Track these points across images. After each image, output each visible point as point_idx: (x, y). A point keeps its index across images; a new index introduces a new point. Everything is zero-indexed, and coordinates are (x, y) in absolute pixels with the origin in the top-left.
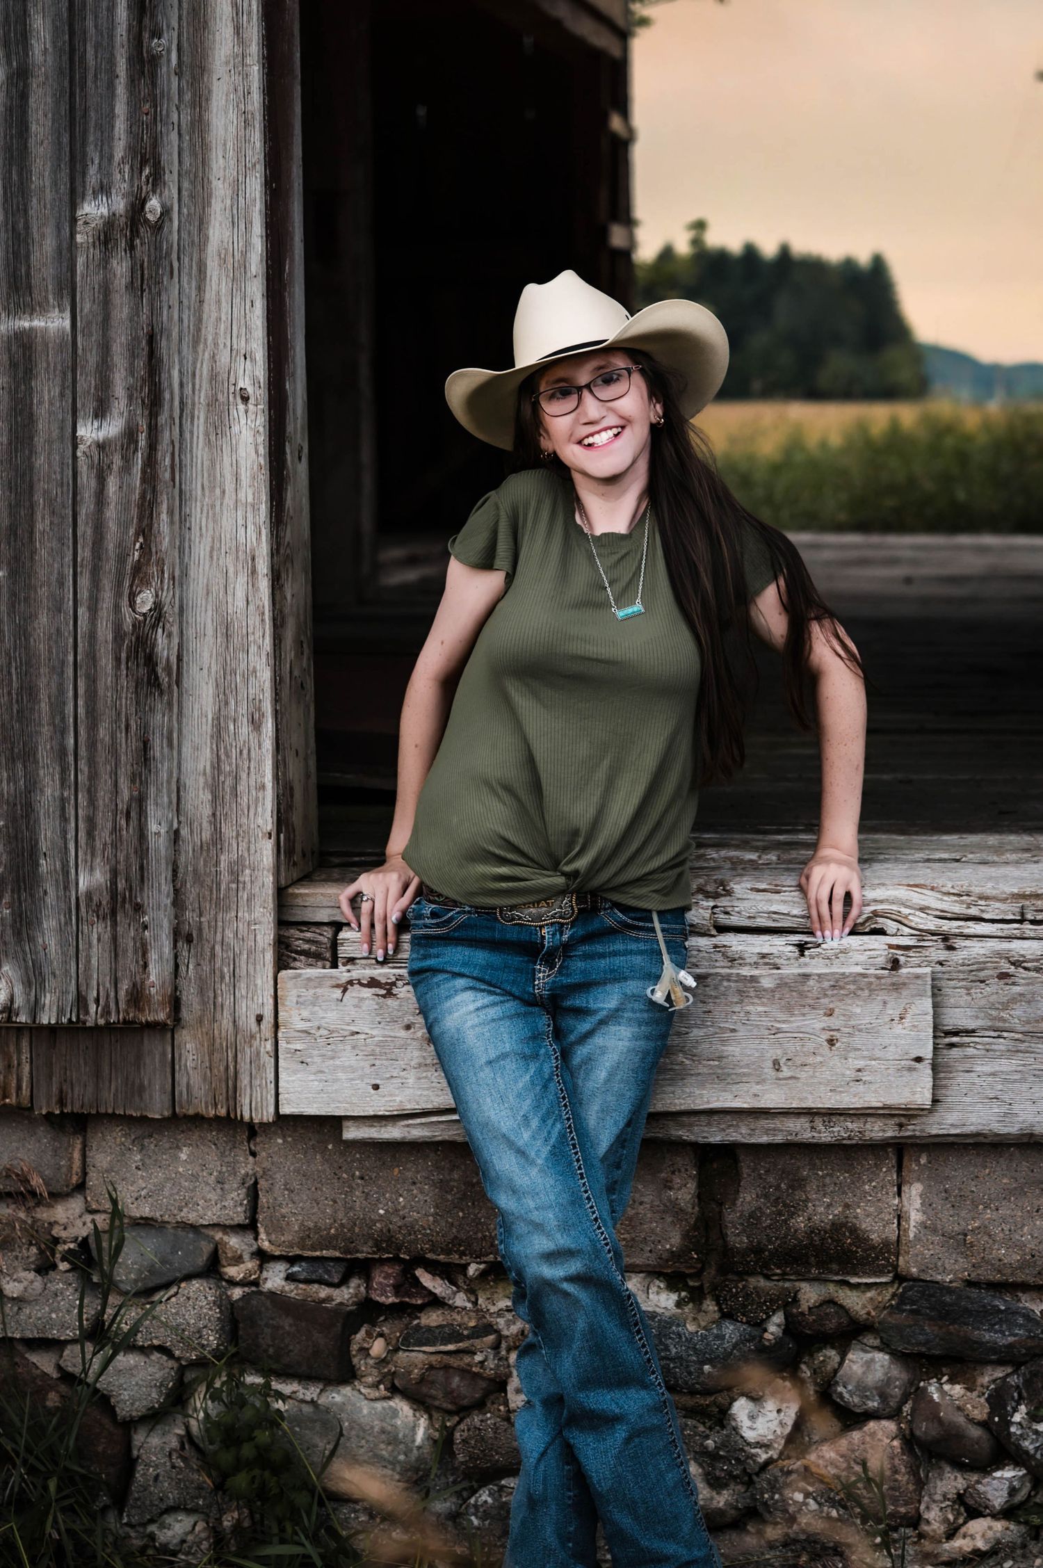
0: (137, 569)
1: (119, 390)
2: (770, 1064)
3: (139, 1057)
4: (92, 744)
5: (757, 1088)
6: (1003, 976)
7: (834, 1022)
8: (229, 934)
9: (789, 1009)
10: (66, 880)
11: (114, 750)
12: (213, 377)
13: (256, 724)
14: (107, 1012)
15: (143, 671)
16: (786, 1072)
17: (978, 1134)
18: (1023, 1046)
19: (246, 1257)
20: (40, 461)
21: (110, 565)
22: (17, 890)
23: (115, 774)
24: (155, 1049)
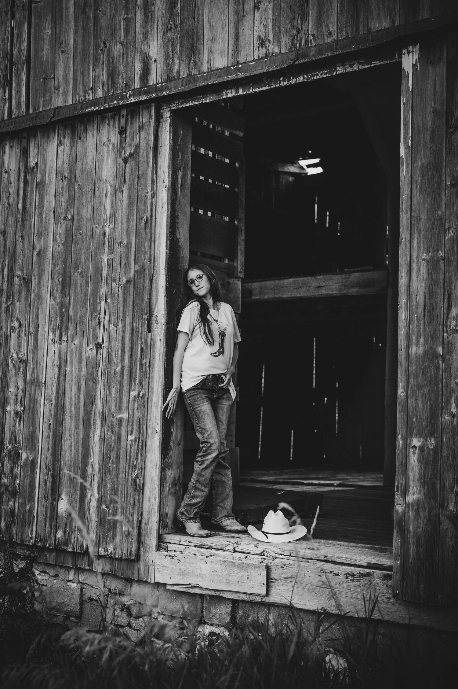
0: (135, 466)
1: (134, 430)
2: (237, 582)
3: (134, 567)
4: (127, 501)
5: (234, 587)
6: (282, 567)
7: (248, 574)
8: (149, 543)
9: (240, 570)
10: (121, 529)
11: (130, 502)
12: (152, 428)
13: (155, 499)
14: (126, 557)
15: (135, 487)
16: (240, 584)
17: (276, 603)
18: (285, 584)
19: (156, 613)
20: (122, 443)
21: (131, 465)
22: (113, 529)
23: (130, 507)
24: (136, 565)
